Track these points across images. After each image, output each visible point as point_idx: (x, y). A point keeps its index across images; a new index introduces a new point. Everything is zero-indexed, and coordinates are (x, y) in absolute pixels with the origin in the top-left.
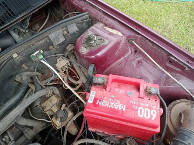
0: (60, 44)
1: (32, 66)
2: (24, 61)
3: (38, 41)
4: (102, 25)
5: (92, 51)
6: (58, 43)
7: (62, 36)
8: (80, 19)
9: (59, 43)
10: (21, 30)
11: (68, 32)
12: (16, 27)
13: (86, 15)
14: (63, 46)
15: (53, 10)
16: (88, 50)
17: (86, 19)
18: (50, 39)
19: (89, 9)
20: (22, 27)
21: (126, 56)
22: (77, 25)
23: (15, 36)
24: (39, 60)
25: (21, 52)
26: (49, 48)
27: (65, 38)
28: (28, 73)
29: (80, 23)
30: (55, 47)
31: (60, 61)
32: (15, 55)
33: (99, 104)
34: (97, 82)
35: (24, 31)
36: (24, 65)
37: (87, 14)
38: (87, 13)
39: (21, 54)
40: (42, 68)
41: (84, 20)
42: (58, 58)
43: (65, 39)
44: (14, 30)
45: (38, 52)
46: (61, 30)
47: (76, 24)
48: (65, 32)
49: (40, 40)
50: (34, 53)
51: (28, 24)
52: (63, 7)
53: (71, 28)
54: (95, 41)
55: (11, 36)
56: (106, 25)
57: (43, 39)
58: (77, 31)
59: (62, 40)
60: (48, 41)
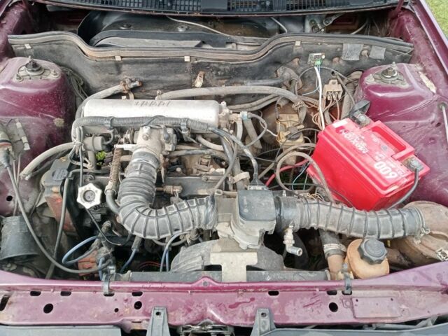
0: (348, 62)
1: (302, 66)
2: (301, 54)
3: (329, 43)
4: (420, 68)
5: (379, 85)
6: (347, 59)
7: (359, 54)
8: (396, 47)
9: (349, 59)
10: (319, 25)
11: (368, 54)
12: (315, 20)
13: (407, 47)
14: (350, 67)
15: (372, 25)
16: (375, 83)
17: (405, 52)
18: (342, 48)
19: (419, 42)
20: (322, 23)
21: (420, 122)
22: (387, 52)
23: (308, 27)
24: (314, 64)
25: (306, 44)
26: (333, 58)
27: (360, 57)
28: (293, 73)
29: (392, 52)
30: (341, 62)
31: (334, 83)
32: (298, 43)
33: (341, 133)
34: (358, 117)
35: (320, 27)
36: (296, 60)
37: (411, 47)
38: (412, 45)
39: (304, 45)
40: (309, 77)
41: (402, 52)
42: (333, 79)
43: (358, 59)
44: (311, 21)
45: (320, 54)
46: (362, 45)
47: (386, 50)
48: (365, 52)
49: (332, 43)
50: (315, 52)
51: (331, 22)
52: (388, 25)
53: (376, 52)
54: (393, 77)
55: (304, 26)
56: (424, 71)
57: (335, 44)
58: (381, 60)
59: (355, 58)
60: (339, 50)
